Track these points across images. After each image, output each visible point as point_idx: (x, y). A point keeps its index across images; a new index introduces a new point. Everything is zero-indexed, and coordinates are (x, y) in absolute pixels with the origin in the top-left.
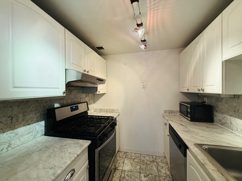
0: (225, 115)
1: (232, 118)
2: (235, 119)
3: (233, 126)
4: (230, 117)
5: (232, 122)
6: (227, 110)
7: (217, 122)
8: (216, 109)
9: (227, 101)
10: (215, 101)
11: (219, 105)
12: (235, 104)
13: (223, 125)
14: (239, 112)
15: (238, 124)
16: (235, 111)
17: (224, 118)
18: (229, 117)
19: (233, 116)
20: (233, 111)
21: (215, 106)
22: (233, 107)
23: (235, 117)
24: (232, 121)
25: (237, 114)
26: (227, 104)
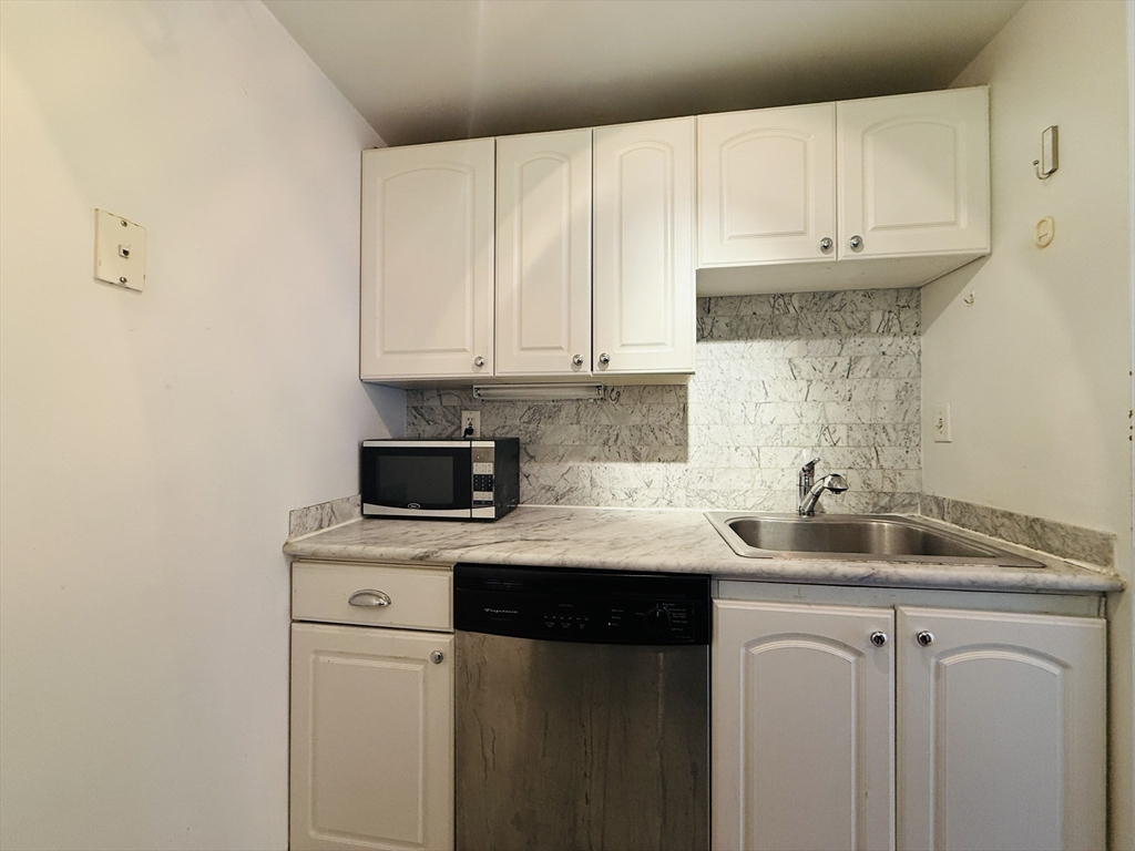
0: (571, 464)
1: (596, 464)
2: (608, 465)
3: (600, 490)
4: (590, 464)
5: (598, 480)
6: (577, 443)
7: (533, 500)
8: (530, 450)
9: (578, 414)
10: (525, 419)
11: (542, 435)
12: (605, 421)
13: (560, 501)
14: (619, 442)
15: (617, 479)
16: (608, 440)
17: (565, 476)
18: (585, 466)
19: (600, 460)
20: (601, 441)
21: (523, 438)
22: (598, 429)
23: (608, 459)
24: (594, 476)
25: (614, 449)
26: (578, 422)
